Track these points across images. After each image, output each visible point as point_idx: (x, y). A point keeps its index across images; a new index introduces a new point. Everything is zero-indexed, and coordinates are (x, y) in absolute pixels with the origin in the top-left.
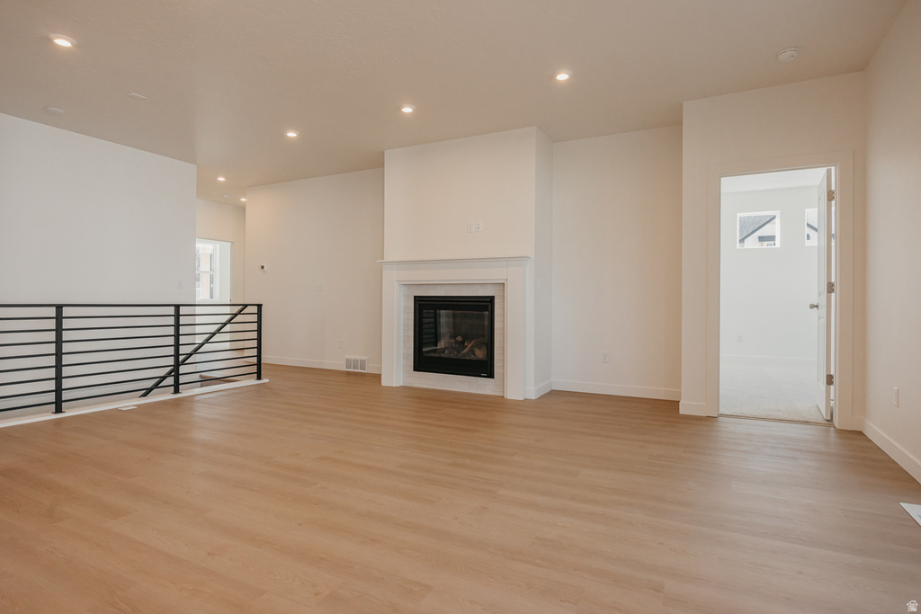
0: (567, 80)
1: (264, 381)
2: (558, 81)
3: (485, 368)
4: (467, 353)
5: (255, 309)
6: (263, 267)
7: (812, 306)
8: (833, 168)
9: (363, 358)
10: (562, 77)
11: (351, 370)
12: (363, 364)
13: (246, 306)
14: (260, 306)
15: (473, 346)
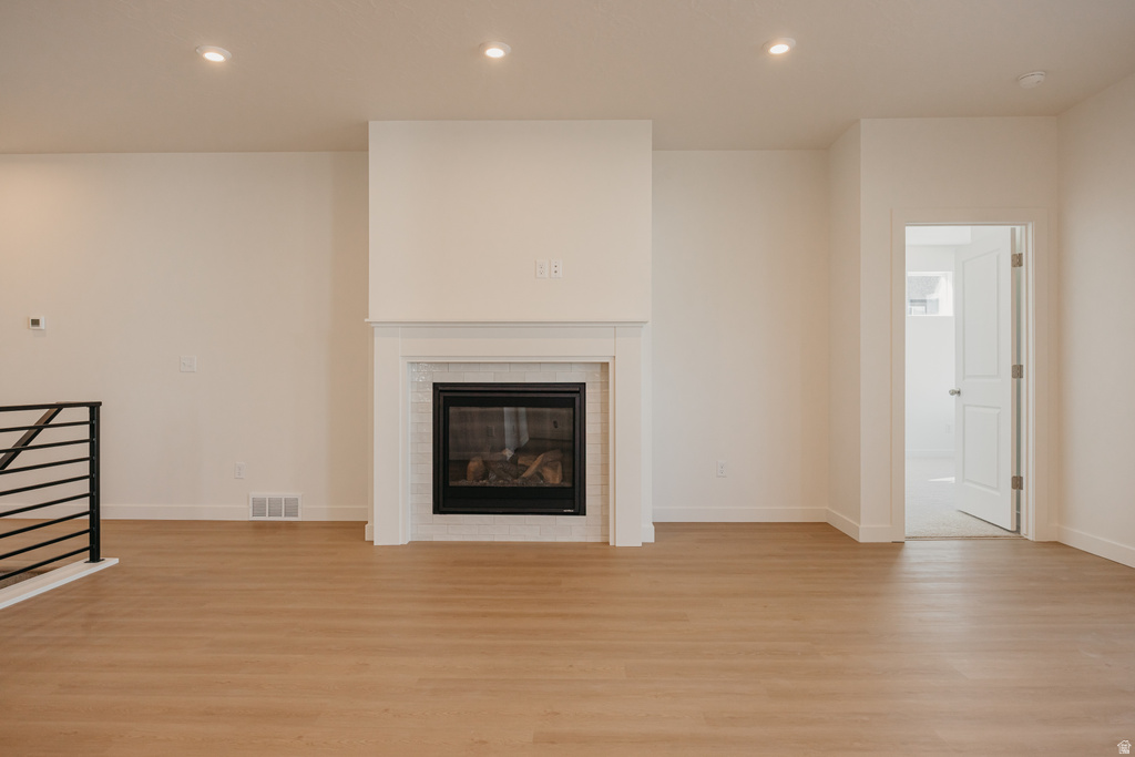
0: (786, 53)
1: (109, 562)
2: (773, 55)
3: (568, 498)
4: (531, 478)
5: (84, 414)
6: (35, 322)
7: (953, 393)
8: (1018, 228)
9: (291, 494)
10: (779, 49)
11: (267, 518)
12: (292, 507)
13: (59, 407)
14: (94, 408)
15: (540, 466)
